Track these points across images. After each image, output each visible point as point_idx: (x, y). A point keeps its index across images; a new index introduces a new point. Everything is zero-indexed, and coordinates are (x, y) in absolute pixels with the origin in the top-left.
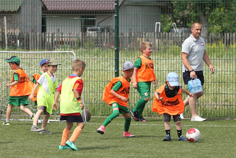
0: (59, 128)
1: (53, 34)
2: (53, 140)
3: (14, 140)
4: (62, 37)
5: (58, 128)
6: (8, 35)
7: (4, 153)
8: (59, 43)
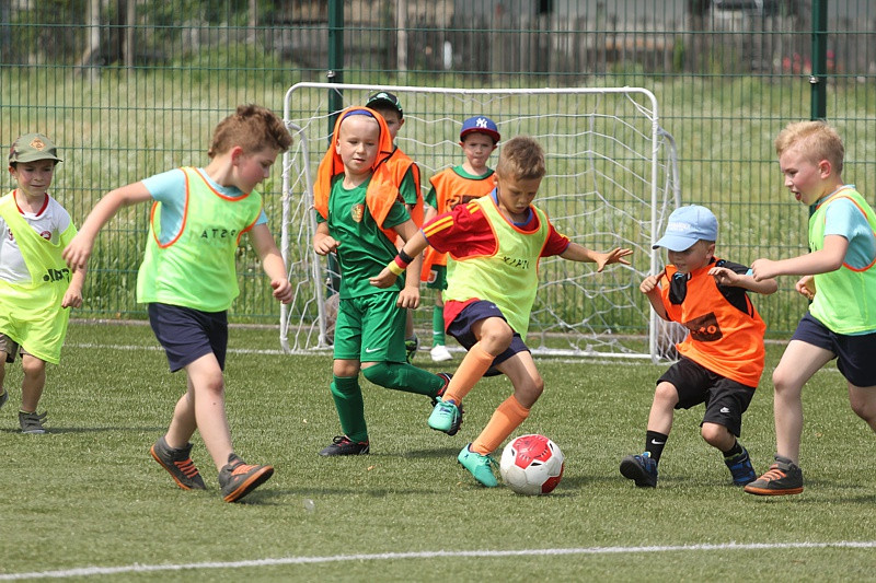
0: (591, 382)
1: (580, 22)
2: (568, 427)
3: (418, 424)
4: (615, 34)
5: (587, 381)
6: (407, 24)
7: (376, 475)
8: (603, 57)
